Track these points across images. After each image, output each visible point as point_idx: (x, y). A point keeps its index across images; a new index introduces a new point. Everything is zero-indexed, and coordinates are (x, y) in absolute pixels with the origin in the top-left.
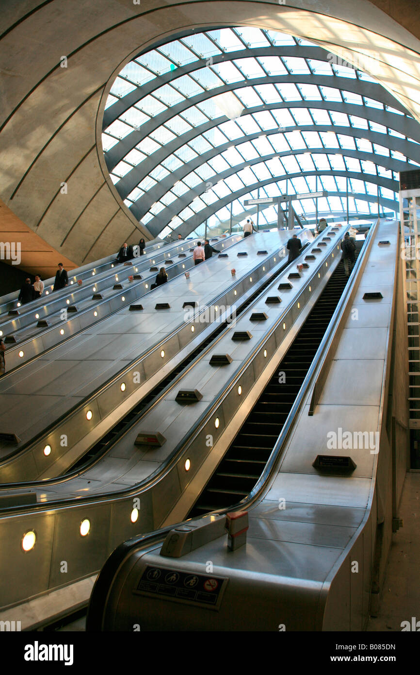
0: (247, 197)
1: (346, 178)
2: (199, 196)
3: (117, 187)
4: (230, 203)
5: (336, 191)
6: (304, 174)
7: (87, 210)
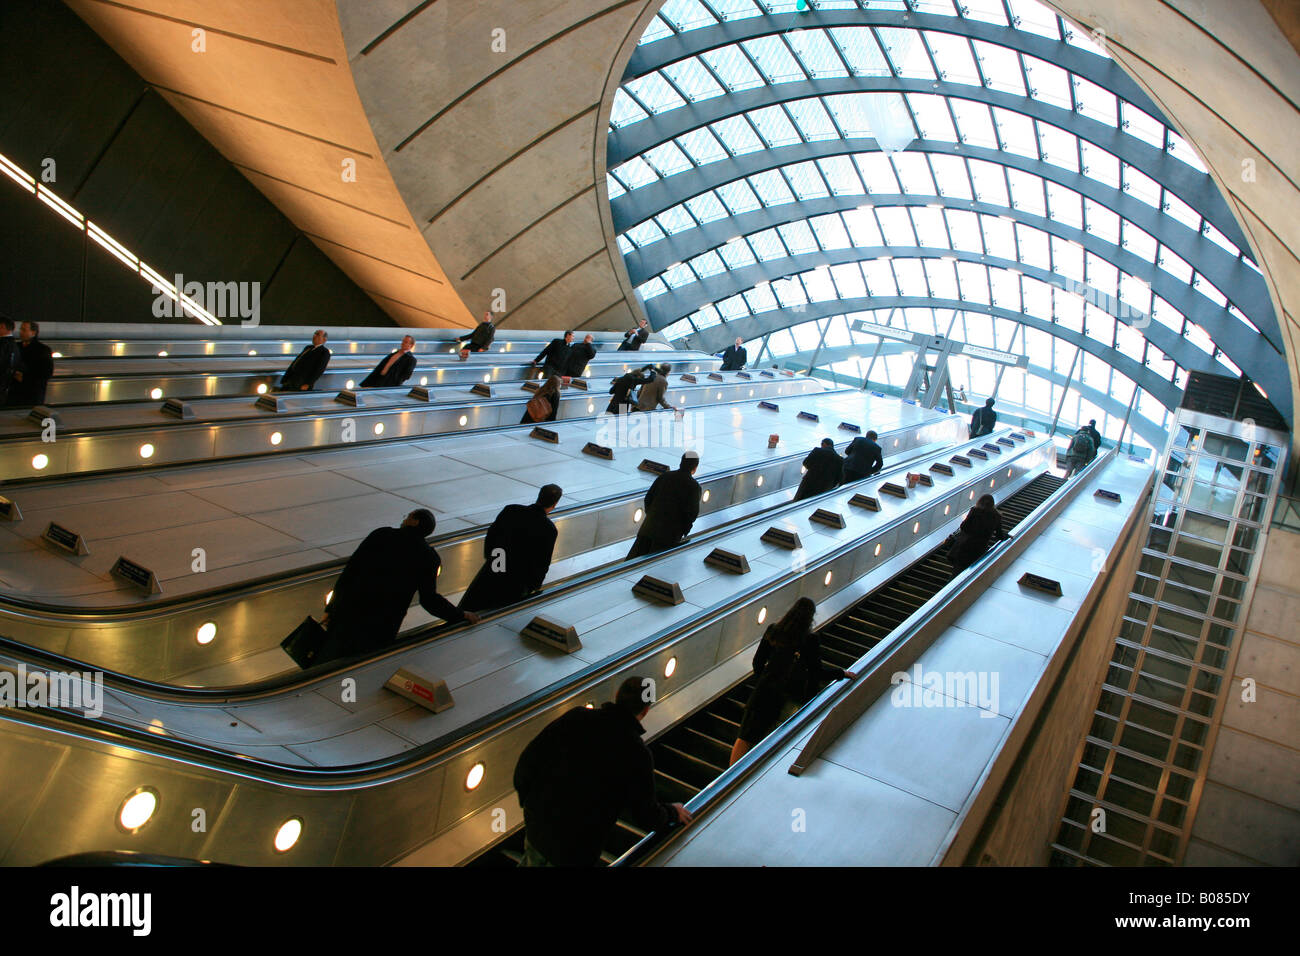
0: (866, 316)
1: (1075, 348)
2: (771, 281)
3: (614, 205)
4: (827, 319)
5: (1049, 368)
6: (993, 311)
7: (538, 227)
